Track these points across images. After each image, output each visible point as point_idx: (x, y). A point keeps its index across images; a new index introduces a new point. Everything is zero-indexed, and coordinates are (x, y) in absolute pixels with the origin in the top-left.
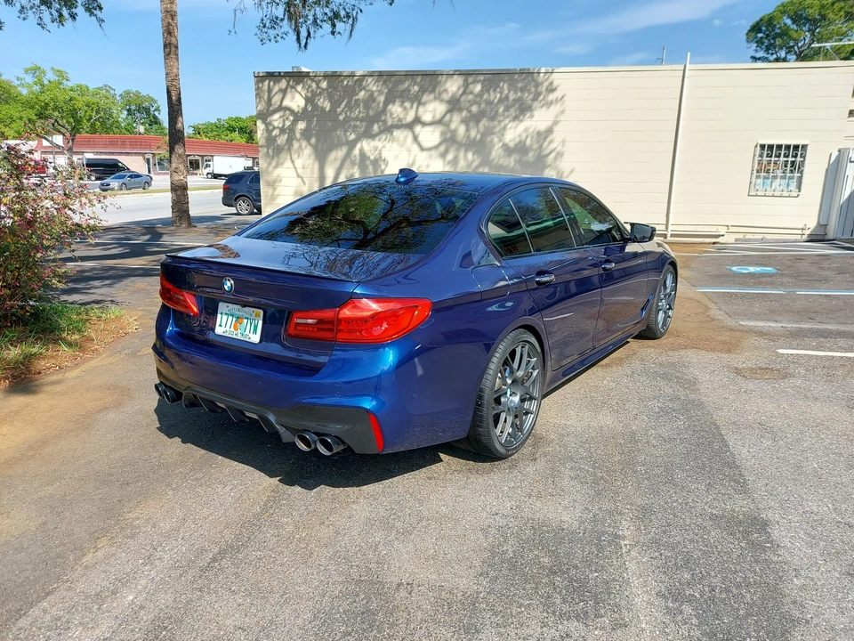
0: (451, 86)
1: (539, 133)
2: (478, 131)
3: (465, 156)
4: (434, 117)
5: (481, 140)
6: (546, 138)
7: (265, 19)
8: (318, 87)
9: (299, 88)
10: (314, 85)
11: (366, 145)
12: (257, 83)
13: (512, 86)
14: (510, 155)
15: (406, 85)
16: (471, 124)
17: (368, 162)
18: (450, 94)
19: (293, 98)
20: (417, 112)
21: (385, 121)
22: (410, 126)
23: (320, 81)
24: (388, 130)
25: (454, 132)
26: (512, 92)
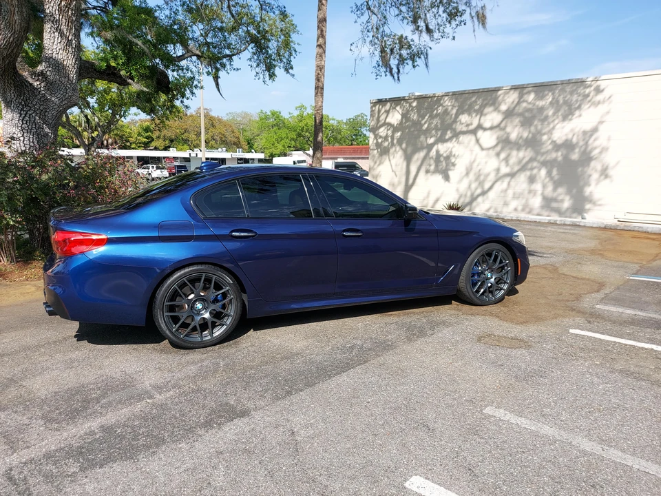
0: (509, 97)
1: (585, 133)
2: (530, 132)
3: (517, 155)
4: (493, 124)
5: (531, 139)
6: (591, 135)
8: (410, 106)
9: (398, 108)
10: (408, 105)
11: (443, 148)
12: (372, 108)
14: (557, 151)
15: (474, 99)
17: (442, 159)
18: (507, 104)
19: (393, 116)
20: (480, 120)
21: (455, 129)
22: (474, 132)
23: (412, 103)
24: (456, 135)
25: (508, 134)
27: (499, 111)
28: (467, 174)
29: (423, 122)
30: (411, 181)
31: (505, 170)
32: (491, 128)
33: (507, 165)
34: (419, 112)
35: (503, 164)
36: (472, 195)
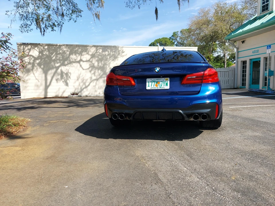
0: (92, 50)
2: (102, 64)
3: (98, 72)
4: (86, 59)
5: (102, 67)
7: (23, 24)
8: (44, 48)
9: (36, 48)
10: (42, 47)
11: (64, 69)
12: (18, 47)
13: (111, 50)
15: (77, 49)
16: (99, 61)
17: (64, 74)
18: (92, 52)
19: (33, 52)
20: (81, 57)
21: (70, 60)
22: (79, 62)
23: (44, 47)
24: (71, 63)
25: (93, 64)
26: (111, 52)
27: (89, 54)
28: (78, 80)
29: (52, 56)
30: (48, 84)
31: (94, 78)
32: (86, 61)
33: (95, 76)
34: (49, 51)
35: (93, 75)
36: (81, 88)
